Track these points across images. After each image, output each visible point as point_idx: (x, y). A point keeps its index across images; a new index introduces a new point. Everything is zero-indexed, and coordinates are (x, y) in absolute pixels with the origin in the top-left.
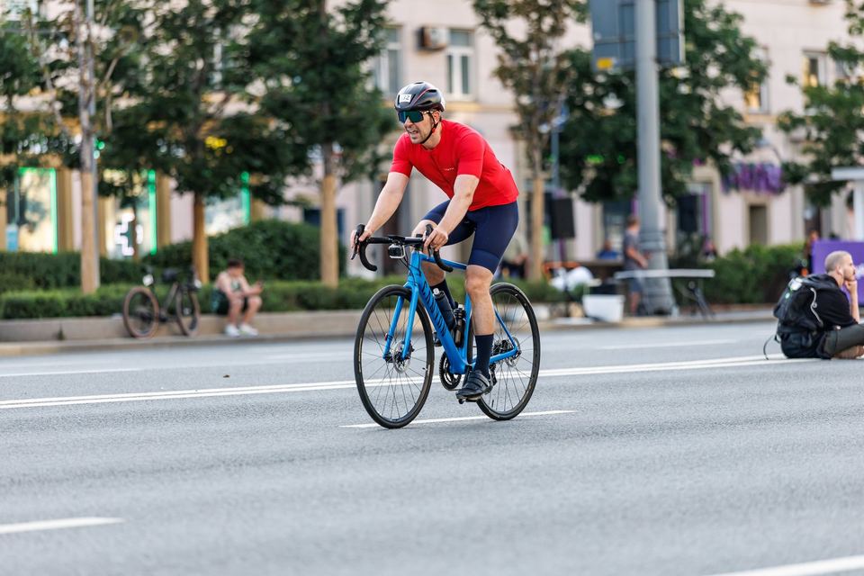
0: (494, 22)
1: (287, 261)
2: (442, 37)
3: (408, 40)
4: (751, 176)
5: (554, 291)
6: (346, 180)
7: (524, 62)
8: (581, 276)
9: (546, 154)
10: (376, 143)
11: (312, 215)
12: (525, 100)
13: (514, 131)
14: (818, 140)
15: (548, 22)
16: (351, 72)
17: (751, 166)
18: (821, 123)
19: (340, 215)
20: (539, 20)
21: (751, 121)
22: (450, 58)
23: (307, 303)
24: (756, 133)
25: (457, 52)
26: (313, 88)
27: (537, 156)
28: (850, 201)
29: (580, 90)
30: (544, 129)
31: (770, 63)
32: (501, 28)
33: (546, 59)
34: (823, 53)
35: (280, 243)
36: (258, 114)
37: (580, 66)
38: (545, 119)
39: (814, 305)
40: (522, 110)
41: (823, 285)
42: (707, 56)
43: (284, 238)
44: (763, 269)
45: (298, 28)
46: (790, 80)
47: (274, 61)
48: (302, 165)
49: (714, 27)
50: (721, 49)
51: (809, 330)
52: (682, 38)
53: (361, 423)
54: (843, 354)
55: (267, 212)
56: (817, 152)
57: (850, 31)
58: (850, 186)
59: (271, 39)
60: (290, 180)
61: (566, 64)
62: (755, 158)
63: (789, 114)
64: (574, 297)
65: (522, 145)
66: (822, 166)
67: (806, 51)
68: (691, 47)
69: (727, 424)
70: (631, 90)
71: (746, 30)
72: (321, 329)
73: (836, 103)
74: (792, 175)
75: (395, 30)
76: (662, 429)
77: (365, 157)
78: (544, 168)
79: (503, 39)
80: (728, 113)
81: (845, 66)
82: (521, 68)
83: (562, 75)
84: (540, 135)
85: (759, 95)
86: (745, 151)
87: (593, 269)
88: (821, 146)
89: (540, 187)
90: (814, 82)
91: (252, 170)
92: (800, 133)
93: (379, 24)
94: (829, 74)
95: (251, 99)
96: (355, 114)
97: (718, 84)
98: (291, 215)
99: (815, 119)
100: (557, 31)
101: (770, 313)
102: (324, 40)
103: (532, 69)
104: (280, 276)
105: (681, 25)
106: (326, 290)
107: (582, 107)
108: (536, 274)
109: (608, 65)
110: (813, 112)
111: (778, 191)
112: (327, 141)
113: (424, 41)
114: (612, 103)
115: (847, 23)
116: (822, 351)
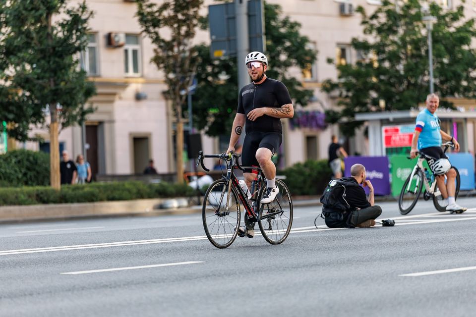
0: (151, 29)
1: (30, 174)
2: (121, 39)
3: (101, 41)
4: (307, 119)
5: (191, 189)
6: (64, 125)
7: (170, 53)
8: (207, 180)
9: (185, 108)
10: (83, 103)
11: (45, 146)
12: (171, 76)
13: (165, 94)
14: (347, 97)
15: (184, 29)
16: (67, 61)
17: (307, 113)
18: (348, 86)
19: (62, 146)
20: (179, 28)
21: (307, 86)
22: (126, 51)
23: (42, 199)
24: (309, 93)
25: (130, 48)
26: (44, 71)
27: (179, 109)
28: (366, 133)
29: (204, 70)
30: (183, 93)
31: (317, 52)
32: (156, 33)
33: (184, 51)
34: (349, 45)
35: (26, 163)
36: (11, 87)
37: (203, 54)
38: (183, 87)
39: (344, 195)
40: (169, 81)
41: (349, 183)
42: (279, 48)
43: (28, 160)
44: (315, 174)
45: (34, 35)
46: (330, 61)
47: (21, 55)
48: (38, 117)
49: (283, 30)
50: (288, 44)
51: (342, 211)
52: (264, 37)
53: (73, 271)
54: (362, 224)
55: (18, 145)
56: (346, 104)
57: (365, 32)
58: (366, 124)
59: (18, 42)
60: (31, 126)
61: (196, 54)
62: (309, 108)
63: (329, 81)
64: (202, 193)
65: (170, 102)
66: (349, 112)
67: (338, 44)
68: (270, 43)
69: (292, 268)
70: (234, 69)
71: (302, 32)
72: (50, 215)
73: (357, 75)
74: (331, 118)
75: (93, 35)
76: (253, 271)
77: (76, 111)
78: (183, 116)
79: (157, 40)
80: (292, 82)
81: (362, 52)
82: (168, 57)
83: (193, 61)
84: (181, 97)
85: (311, 71)
86: (303, 104)
87: (214, 176)
88: (348, 100)
89: (182, 127)
90: (343, 62)
91: (7, 120)
92: (336, 93)
93: (83, 32)
94: (353, 57)
95: (7, 78)
96: (69, 85)
97: (287, 65)
98: (32, 147)
99: (345, 84)
100: (190, 34)
101: (318, 201)
102: (50, 42)
103: (175, 57)
104: (26, 183)
105: (263, 30)
106: (54, 191)
107: (206, 80)
108: (180, 180)
109: (220, 54)
110: (343, 80)
111: (323, 128)
112: (53, 102)
113: (110, 41)
114: (223, 77)
115: (363, 27)
116: (350, 223)
